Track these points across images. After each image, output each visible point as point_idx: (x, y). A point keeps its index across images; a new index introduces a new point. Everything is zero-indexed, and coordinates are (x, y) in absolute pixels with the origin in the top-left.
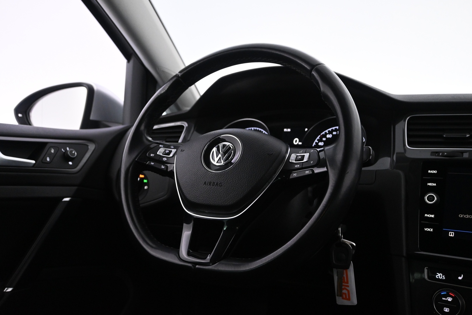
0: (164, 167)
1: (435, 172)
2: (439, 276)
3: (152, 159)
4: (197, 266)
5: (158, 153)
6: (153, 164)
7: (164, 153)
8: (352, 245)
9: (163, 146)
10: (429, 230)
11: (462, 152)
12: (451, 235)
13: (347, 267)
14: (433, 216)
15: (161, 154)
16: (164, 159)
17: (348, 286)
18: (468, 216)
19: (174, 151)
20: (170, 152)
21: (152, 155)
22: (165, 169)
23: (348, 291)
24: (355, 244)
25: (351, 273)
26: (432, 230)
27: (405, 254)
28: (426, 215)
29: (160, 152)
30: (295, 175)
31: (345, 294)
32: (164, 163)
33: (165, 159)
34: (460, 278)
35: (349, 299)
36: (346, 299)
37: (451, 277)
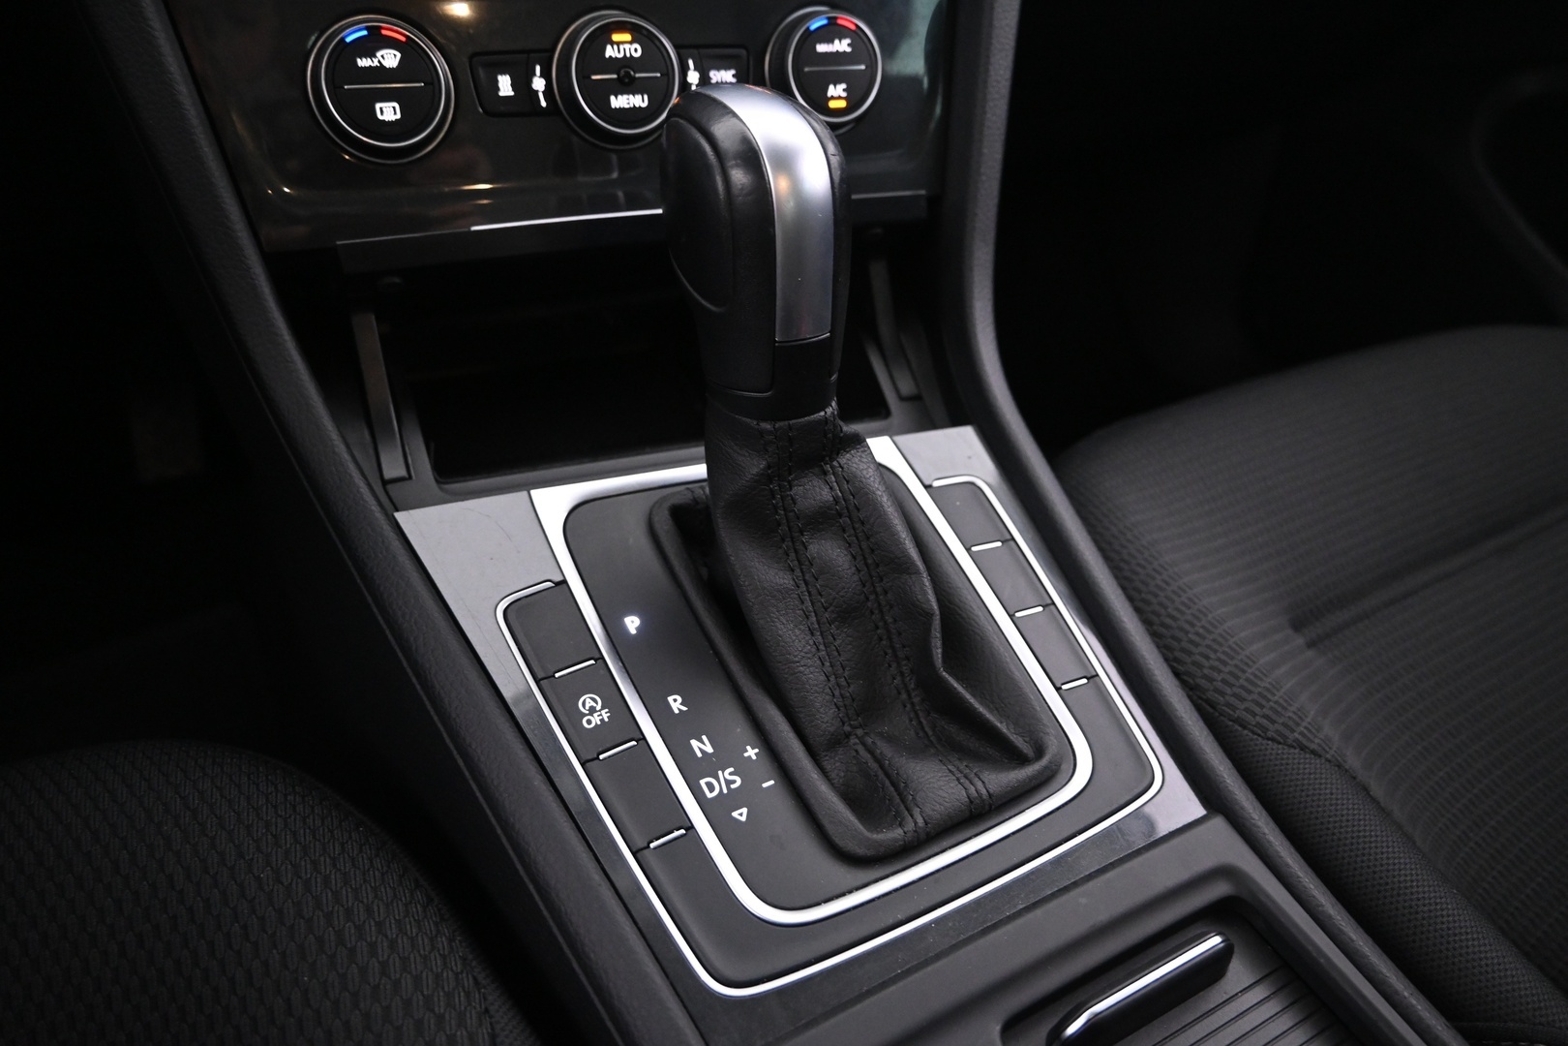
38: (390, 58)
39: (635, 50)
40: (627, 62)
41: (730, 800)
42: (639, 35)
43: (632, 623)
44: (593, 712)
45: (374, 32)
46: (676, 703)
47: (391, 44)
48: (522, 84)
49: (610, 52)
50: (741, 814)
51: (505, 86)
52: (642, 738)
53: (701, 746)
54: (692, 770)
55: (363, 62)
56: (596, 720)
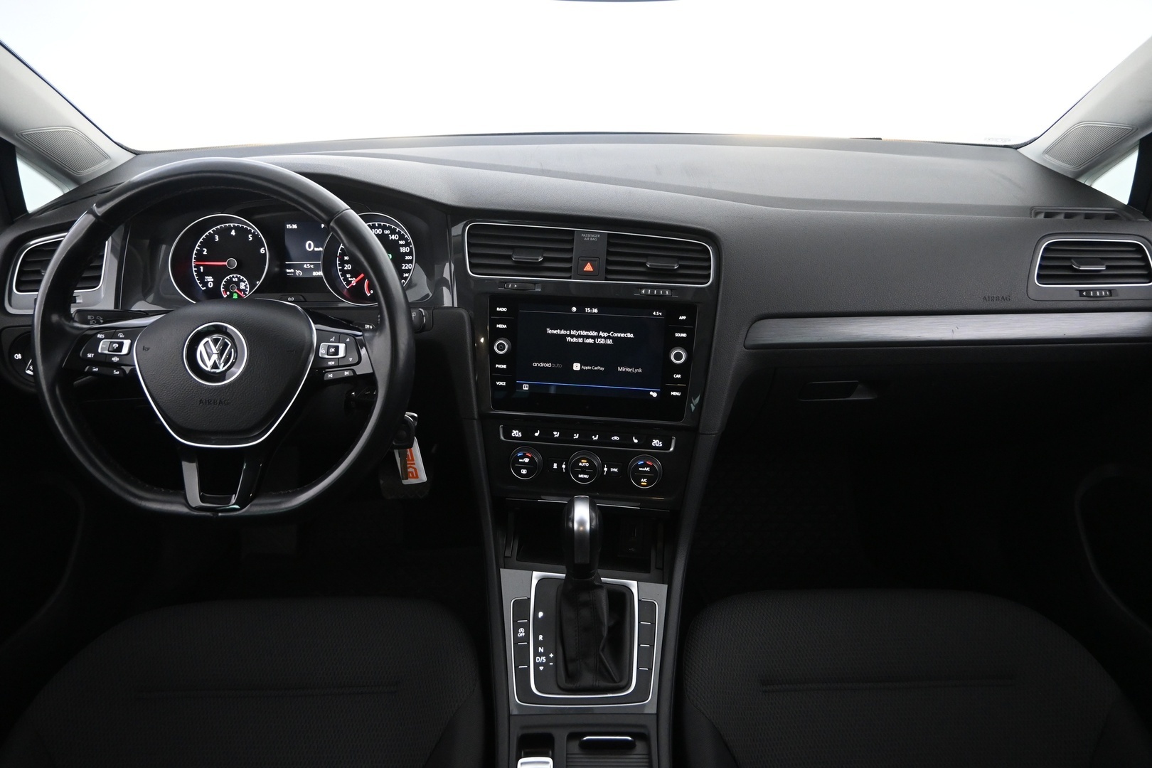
0: (118, 373)
1: (504, 309)
2: (516, 433)
3: (93, 362)
4: (220, 514)
5: (100, 351)
6: (97, 369)
7: (110, 350)
8: (412, 417)
9: (103, 336)
10: (501, 383)
11: (535, 283)
12: (526, 389)
13: (411, 446)
14: (505, 366)
15: (107, 352)
16: (113, 359)
17: (414, 464)
18: (542, 365)
19: (127, 343)
20: (121, 345)
21: (89, 355)
22: (122, 375)
23: (415, 469)
24: (416, 415)
25: (416, 450)
26: (504, 384)
27: (476, 417)
28: (497, 366)
29: (103, 347)
30: (330, 376)
31: (412, 473)
32: (117, 366)
33: (115, 359)
34: (537, 434)
35: (417, 477)
36: (413, 477)
37: (527, 435)
38: (527, 460)
39: (587, 465)
40: (585, 467)
41: (541, 664)
42: (589, 461)
43: (541, 614)
44: (521, 633)
45: (524, 454)
46: (541, 637)
47: (528, 457)
48: (560, 466)
49: (580, 464)
50: (541, 668)
51: (555, 466)
52: (529, 643)
53: (541, 650)
54: (536, 654)
55: (520, 460)
56: (521, 635)
